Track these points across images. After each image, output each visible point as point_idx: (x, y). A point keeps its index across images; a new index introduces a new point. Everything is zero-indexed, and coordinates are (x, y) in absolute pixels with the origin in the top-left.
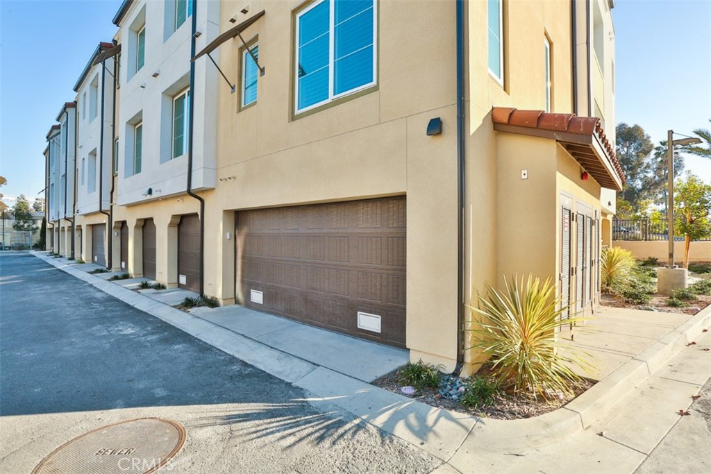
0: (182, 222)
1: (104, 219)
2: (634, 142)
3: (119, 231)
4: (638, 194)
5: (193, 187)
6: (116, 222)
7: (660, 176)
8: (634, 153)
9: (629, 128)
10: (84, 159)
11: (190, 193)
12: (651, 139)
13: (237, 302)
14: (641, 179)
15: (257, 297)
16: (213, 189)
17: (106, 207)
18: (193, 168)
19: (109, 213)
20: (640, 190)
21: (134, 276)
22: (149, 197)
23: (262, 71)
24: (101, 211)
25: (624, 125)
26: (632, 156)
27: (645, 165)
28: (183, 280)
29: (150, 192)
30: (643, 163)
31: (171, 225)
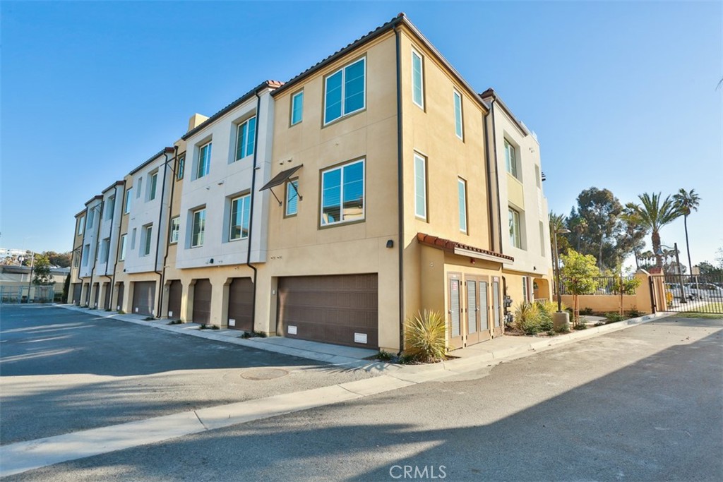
0: (233, 283)
1: (156, 278)
2: (605, 203)
3: (168, 287)
4: (613, 252)
5: (251, 261)
6: (168, 281)
7: (631, 235)
8: (606, 214)
9: (599, 192)
10: (135, 229)
11: (248, 264)
12: (619, 201)
13: (278, 335)
14: (616, 237)
15: (293, 330)
16: (263, 263)
17: (160, 268)
18: (252, 249)
19: (162, 273)
20: (616, 247)
21: (185, 322)
22: (210, 265)
23: (301, 198)
24: (156, 272)
25: (595, 188)
26: (603, 216)
27: (617, 225)
28: (232, 323)
29: (212, 261)
30: (614, 223)
31: (225, 285)
